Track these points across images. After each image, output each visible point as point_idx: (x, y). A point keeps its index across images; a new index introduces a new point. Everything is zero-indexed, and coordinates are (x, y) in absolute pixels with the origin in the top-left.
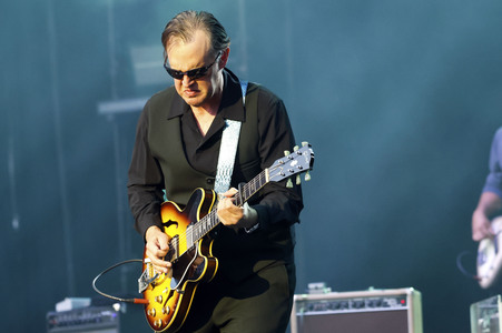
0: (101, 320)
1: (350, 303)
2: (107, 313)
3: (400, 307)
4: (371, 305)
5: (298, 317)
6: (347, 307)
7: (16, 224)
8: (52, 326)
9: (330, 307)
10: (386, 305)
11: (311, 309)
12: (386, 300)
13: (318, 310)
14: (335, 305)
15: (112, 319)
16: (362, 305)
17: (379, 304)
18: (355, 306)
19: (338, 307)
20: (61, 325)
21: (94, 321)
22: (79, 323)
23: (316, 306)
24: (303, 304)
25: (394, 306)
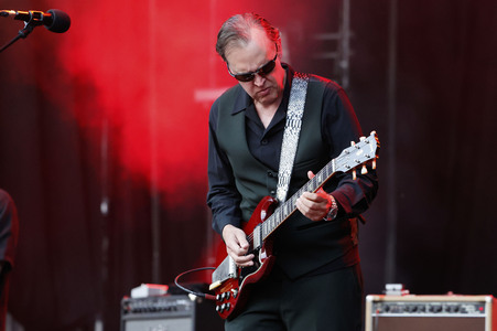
0: (175, 309)
1: (428, 307)
2: (182, 302)
3: (478, 314)
4: (448, 310)
5: (374, 318)
6: (424, 310)
7: (104, 208)
8: (126, 312)
9: (407, 310)
10: (464, 311)
11: (387, 310)
12: (464, 306)
13: (394, 311)
14: (411, 308)
15: (187, 308)
16: (440, 310)
17: (457, 310)
18: (432, 310)
19: (415, 310)
20: (136, 311)
21: (169, 309)
22: (154, 310)
23: (392, 308)
24: (379, 305)
25: (472, 313)
